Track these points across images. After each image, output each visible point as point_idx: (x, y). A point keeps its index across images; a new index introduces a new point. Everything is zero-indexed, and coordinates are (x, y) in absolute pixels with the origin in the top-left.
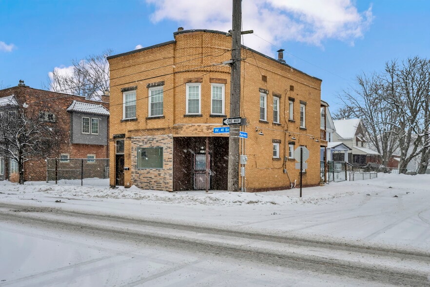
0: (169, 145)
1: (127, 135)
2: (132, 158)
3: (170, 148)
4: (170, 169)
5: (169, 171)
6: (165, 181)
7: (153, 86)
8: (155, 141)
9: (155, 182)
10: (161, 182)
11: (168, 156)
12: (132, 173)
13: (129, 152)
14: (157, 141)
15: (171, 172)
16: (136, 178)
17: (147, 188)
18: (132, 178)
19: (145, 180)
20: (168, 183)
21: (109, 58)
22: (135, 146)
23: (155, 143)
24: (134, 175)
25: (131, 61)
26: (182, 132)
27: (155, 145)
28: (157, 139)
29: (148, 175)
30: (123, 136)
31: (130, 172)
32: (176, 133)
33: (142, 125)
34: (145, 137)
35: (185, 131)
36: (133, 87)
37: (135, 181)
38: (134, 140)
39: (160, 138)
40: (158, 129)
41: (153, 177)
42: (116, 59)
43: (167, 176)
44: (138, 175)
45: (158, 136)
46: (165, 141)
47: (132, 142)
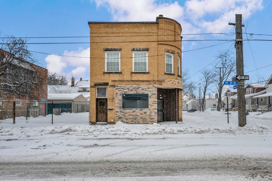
0: (154, 93)
1: (110, 83)
2: (116, 101)
3: (155, 94)
4: (155, 109)
5: (154, 110)
6: (151, 117)
7: (137, 50)
8: (140, 89)
9: (140, 118)
10: (147, 117)
11: (153, 100)
12: (117, 112)
13: (113, 96)
14: (143, 89)
15: (156, 111)
16: (120, 116)
17: (133, 122)
18: (116, 116)
19: (131, 117)
20: (153, 119)
21: (90, 23)
22: (119, 93)
23: (141, 90)
24: (118, 114)
25: (114, 29)
26: (164, 84)
27: (140, 92)
28: (142, 88)
29: (134, 114)
30: (107, 84)
31: (114, 111)
32: (160, 85)
33: (127, 77)
34: (131, 86)
35: (166, 84)
36: (117, 49)
37: (120, 118)
38: (119, 88)
39: (146, 87)
40: (143, 81)
41: (138, 114)
42: (98, 25)
43: (153, 114)
44: (123, 113)
45: (144, 86)
46: (151, 90)
47: (117, 89)
